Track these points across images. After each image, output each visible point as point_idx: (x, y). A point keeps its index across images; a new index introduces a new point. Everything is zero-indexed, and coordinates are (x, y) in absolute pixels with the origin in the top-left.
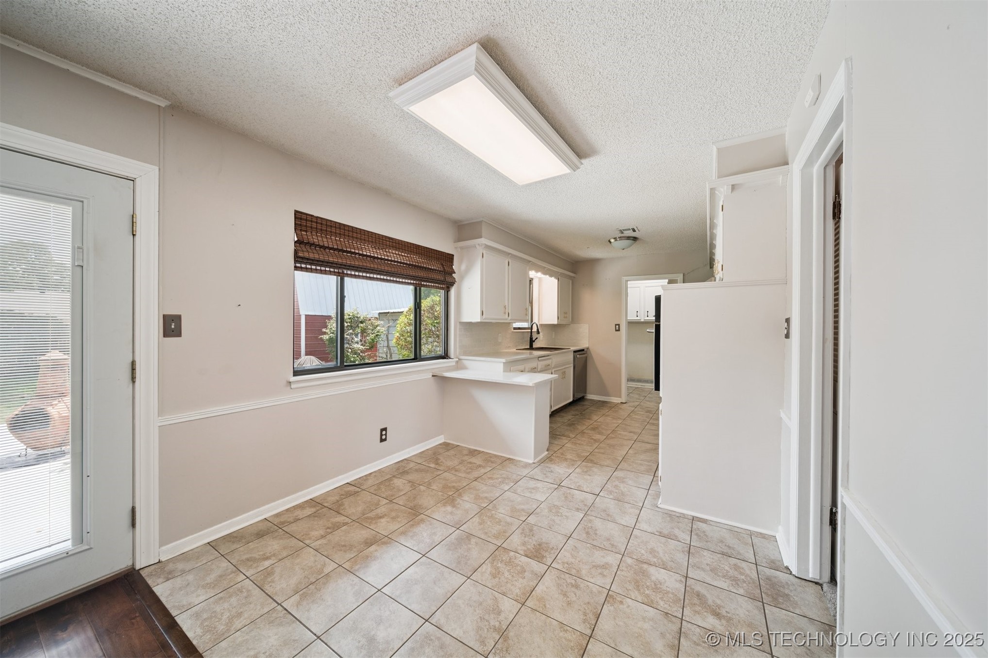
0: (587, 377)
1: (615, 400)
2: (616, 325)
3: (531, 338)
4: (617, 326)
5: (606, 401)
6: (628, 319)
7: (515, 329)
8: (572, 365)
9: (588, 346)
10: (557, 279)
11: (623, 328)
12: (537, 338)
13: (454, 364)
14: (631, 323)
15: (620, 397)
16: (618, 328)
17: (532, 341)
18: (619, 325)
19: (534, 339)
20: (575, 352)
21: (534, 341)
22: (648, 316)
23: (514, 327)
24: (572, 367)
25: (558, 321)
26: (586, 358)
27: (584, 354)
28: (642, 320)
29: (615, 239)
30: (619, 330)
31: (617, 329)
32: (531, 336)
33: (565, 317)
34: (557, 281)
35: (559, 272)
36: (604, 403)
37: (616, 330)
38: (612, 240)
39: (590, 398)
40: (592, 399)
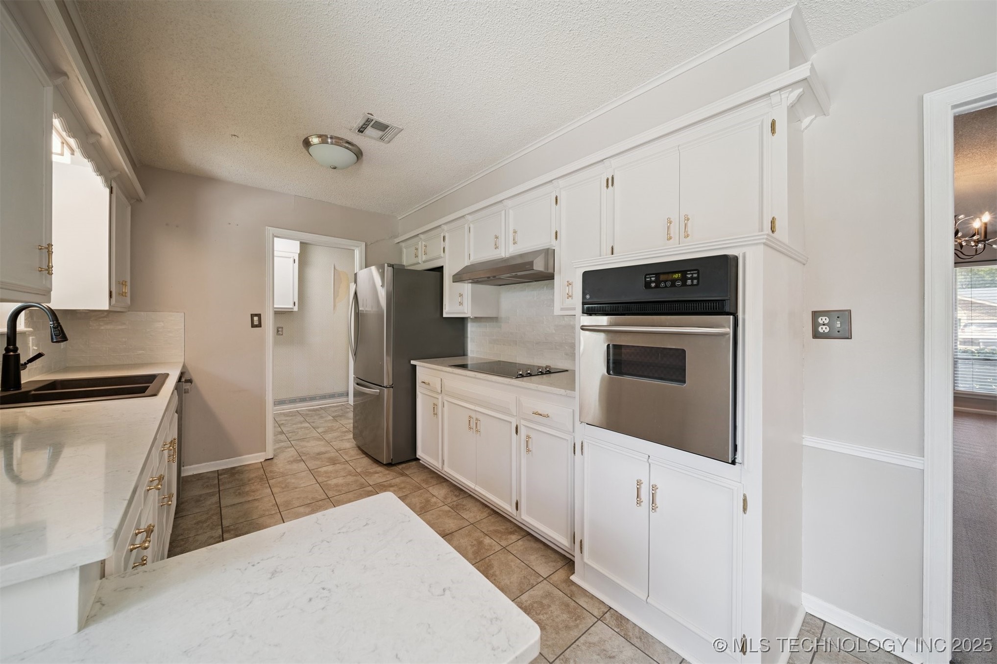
1: (253, 459)
2: (253, 316)
4: (256, 319)
5: (234, 468)
6: (276, 306)
9: (181, 360)
11: (269, 322)
12: (37, 355)
15: (264, 449)
16: (256, 321)
17: (14, 368)
18: (259, 316)
21: (25, 367)
25: (109, 303)
29: (323, 138)
30: (259, 325)
31: (256, 323)
32: (12, 349)
33: (121, 294)
36: (233, 472)
37: (253, 326)
38: (315, 140)
39: (190, 473)
40: (195, 473)
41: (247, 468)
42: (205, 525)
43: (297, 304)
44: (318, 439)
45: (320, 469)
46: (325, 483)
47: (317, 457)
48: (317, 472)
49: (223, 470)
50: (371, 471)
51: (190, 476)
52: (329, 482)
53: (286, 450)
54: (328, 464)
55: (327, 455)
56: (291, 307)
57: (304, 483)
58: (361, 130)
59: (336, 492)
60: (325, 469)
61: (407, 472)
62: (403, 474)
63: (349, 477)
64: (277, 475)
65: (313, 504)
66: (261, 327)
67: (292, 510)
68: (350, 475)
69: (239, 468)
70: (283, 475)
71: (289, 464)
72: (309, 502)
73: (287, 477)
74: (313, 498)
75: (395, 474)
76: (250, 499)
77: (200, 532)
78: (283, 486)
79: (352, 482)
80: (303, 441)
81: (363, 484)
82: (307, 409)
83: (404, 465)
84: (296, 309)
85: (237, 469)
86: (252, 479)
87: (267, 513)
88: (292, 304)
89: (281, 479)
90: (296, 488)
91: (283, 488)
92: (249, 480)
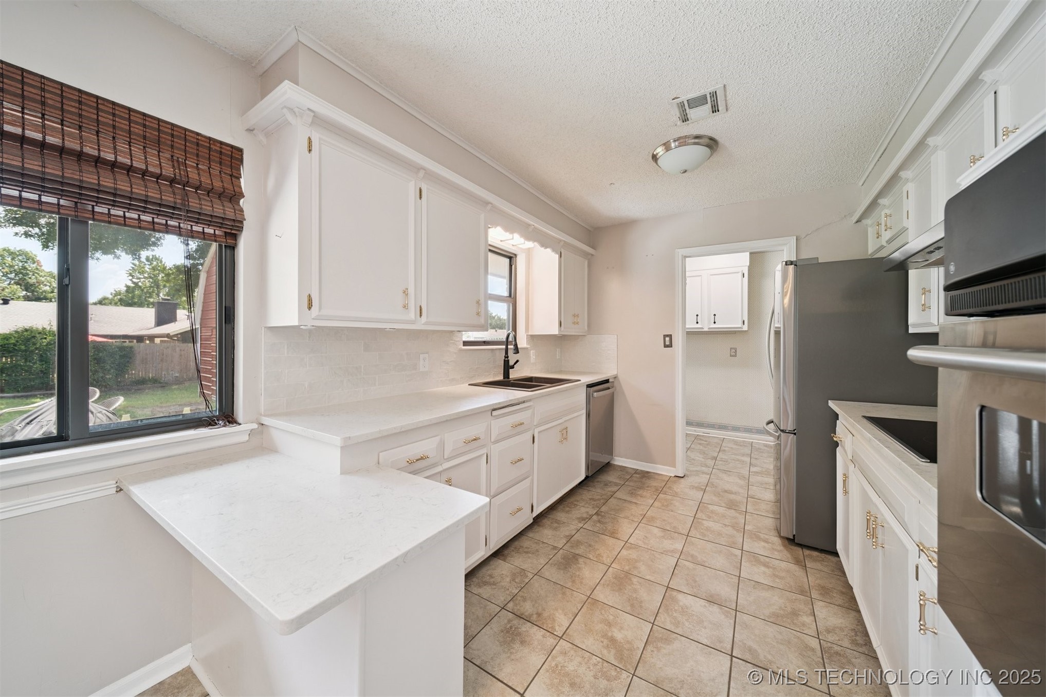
0: (614, 432)
1: (665, 471)
2: (665, 336)
3: (506, 362)
4: (667, 339)
5: (648, 472)
6: (687, 326)
7: (466, 343)
8: (584, 411)
9: (616, 373)
10: (557, 253)
11: (679, 340)
12: (517, 361)
13: (246, 438)
14: (691, 334)
15: (673, 462)
17: (507, 367)
18: (670, 336)
19: (511, 363)
20: (590, 386)
21: (513, 367)
22: (715, 323)
23: (464, 339)
24: (585, 414)
25: (560, 330)
26: (613, 394)
27: (609, 388)
28: (706, 329)
30: (670, 346)
31: (668, 343)
32: (507, 357)
33: (574, 323)
34: (557, 256)
35: (561, 241)
36: (645, 475)
37: (666, 346)
39: (620, 464)
40: (623, 465)
41: (656, 477)
42: (593, 503)
43: (746, 322)
44: (742, 477)
45: (709, 506)
46: (700, 520)
47: (721, 493)
48: (705, 507)
49: (641, 471)
50: (762, 536)
51: (619, 466)
52: (704, 522)
53: (701, 475)
54: (723, 505)
55: (732, 497)
56: (740, 326)
57: (683, 510)
58: (685, 119)
59: (700, 535)
60: (715, 508)
61: (808, 565)
62: (799, 562)
63: (730, 528)
64: (670, 492)
65: (669, 532)
66: (672, 347)
67: (649, 527)
68: (733, 527)
69: (652, 474)
70: (676, 495)
71: (690, 488)
72: (668, 528)
73: (675, 498)
74: (675, 527)
75: (789, 555)
76: (634, 501)
77: (587, 505)
78: (665, 504)
79: (727, 534)
80: (725, 473)
81: (736, 544)
82: (764, 444)
83: (815, 554)
84: (745, 328)
85: (649, 474)
86: (651, 487)
87: (631, 518)
88: (741, 322)
89: (670, 497)
90: (672, 511)
91: (663, 505)
92: (648, 487)
